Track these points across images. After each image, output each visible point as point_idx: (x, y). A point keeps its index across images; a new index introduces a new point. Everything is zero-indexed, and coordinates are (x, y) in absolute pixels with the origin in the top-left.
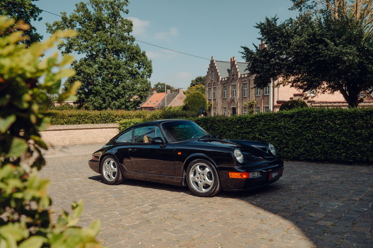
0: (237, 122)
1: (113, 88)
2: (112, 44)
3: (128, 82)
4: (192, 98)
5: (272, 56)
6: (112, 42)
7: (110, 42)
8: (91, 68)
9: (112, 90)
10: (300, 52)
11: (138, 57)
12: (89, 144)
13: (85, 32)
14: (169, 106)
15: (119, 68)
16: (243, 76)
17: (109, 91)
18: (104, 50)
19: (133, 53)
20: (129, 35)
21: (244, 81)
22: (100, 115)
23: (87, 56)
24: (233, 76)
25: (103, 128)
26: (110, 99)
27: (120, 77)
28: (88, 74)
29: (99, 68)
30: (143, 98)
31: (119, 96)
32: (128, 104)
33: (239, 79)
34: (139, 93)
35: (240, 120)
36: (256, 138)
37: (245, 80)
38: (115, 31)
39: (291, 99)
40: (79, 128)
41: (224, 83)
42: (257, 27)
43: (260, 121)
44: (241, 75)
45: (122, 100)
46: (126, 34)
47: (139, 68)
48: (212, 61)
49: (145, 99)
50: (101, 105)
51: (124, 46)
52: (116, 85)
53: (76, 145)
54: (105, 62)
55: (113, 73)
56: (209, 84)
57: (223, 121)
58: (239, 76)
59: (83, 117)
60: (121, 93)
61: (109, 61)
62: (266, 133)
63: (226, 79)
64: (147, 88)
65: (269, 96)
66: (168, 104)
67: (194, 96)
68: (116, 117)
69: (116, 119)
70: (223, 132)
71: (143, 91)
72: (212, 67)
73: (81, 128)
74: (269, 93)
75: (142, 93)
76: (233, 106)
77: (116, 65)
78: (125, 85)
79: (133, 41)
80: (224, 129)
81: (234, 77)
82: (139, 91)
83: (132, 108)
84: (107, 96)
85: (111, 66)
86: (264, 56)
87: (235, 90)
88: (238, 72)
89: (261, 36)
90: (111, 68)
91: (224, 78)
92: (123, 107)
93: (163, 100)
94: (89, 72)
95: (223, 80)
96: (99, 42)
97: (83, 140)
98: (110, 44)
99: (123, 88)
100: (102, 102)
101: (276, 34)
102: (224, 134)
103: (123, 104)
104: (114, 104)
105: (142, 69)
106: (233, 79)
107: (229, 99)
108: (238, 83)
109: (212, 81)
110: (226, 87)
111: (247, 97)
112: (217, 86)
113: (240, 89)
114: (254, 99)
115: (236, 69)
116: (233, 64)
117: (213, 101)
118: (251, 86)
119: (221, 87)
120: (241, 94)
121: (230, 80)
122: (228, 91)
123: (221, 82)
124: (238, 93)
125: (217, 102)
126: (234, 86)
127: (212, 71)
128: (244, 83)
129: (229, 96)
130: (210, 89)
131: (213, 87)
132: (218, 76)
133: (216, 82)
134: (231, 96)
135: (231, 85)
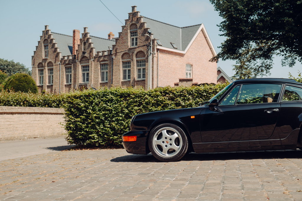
4: (17, 82)
16: (100, 54)
21: (102, 61)
24: (84, 53)
33: (95, 58)
37: (106, 59)
39: (175, 85)
41: (67, 63)
44: (98, 52)
48: (46, 32)
56: (40, 63)
58: (94, 53)
63: (71, 58)
65: (144, 80)
72: (46, 40)
81: (86, 55)
87: (86, 72)
88: (92, 49)
91: (68, 57)
95: (66, 58)
106: (84, 57)
107: (76, 86)
108: (93, 64)
109: (45, 60)
110: (70, 68)
111: (107, 83)
112: (54, 67)
113: (96, 71)
114: (121, 84)
115: (90, 44)
116: (84, 38)
117: (46, 87)
118: (114, 67)
119: (62, 69)
120: (97, 78)
121: (78, 59)
122: (75, 75)
123: (61, 61)
124: (93, 77)
125: (55, 89)
126: (86, 68)
127: (45, 46)
128: (102, 63)
129: (77, 80)
130: (41, 71)
131: (47, 68)
132: (56, 53)
133: (53, 62)
134: (80, 81)
135: (80, 67)
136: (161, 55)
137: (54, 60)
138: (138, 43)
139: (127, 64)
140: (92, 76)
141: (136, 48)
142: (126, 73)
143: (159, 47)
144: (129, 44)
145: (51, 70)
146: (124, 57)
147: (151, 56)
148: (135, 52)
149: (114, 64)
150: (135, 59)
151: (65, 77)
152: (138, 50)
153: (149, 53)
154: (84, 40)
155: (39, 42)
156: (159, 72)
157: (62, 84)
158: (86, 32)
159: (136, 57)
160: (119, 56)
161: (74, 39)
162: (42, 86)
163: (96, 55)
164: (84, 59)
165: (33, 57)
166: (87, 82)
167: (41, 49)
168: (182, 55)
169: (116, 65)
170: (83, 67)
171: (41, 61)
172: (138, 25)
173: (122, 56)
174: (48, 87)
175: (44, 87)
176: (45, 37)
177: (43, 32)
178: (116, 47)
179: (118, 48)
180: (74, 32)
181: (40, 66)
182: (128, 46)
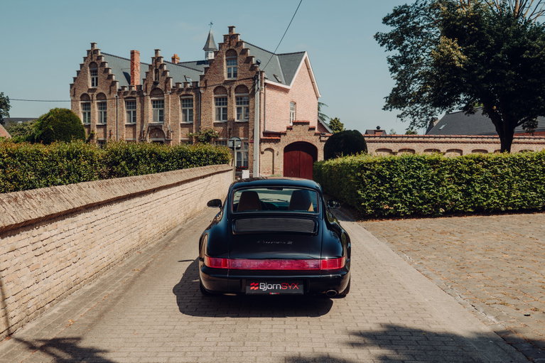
16: (181, 86)
21: (183, 95)
24: (156, 83)
33: (173, 91)
37: (190, 93)
39: (287, 128)
41: (128, 95)
44: (178, 84)
48: (93, 52)
56: (84, 94)
58: (172, 84)
63: (134, 89)
65: (247, 122)
72: (94, 63)
76: (155, 139)
81: (159, 86)
87: (158, 109)
88: (168, 79)
91: (130, 87)
95: (126, 89)
106: (156, 89)
107: (145, 127)
108: (170, 98)
109: (93, 90)
110: (134, 102)
111: (191, 124)
112: (108, 101)
113: (174, 108)
114: (212, 126)
115: (165, 72)
116: (156, 63)
117: (96, 128)
118: (203, 105)
120: (177, 117)
121: (146, 92)
122: (142, 112)
123: (119, 93)
124: (170, 116)
125: (110, 131)
126: (159, 104)
127: (91, 72)
128: (183, 97)
129: (145, 120)
130: (87, 106)
131: (95, 101)
132: (111, 82)
133: (106, 93)
134: (150, 120)
135: (150, 102)
136: (268, 92)
137: (109, 90)
138: (238, 75)
139: (221, 101)
140: (169, 113)
141: (235, 81)
142: (220, 112)
143: (267, 81)
144: (225, 75)
145: (103, 106)
146: (218, 91)
147: (259, 92)
148: (234, 86)
149: (203, 101)
150: (234, 95)
151: (125, 114)
152: (238, 83)
153: (256, 88)
154: (156, 66)
155: (82, 65)
156: (266, 112)
157: (121, 124)
158: (159, 55)
159: (236, 93)
160: (211, 90)
161: (133, 64)
162: (90, 125)
163: (173, 87)
164: (155, 93)
165: (72, 85)
166: (161, 122)
167: (86, 74)
168: (286, 91)
169: (205, 102)
170: (154, 102)
171: (86, 92)
172: (238, 51)
173: (215, 91)
174: (99, 127)
175: (91, 127)
176: (92, 58)
177: (88, 51)
178: (206, 78)
179: (209, 79)
180: (133, 53)
181: (85, 97)
182: (224, 78)
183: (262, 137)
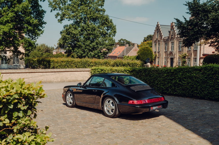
0: (165, 72)
1: (90, 43)
2: (90, 14)
3: (100, 39)
5: (196, 25)
6: (90, 12)
7: (89, 12)
8: (76, 30)
9: (89, 45)
10: (215, 23)
11: (107, 23)
12: (72, 81)
13: (73, 6)
14: (127, 55)
15: (95, 30)
17: (87, 45)
18: (85, 18)
19: (103, 20)
20: (102, 7)
21: (179, 40)
22: (81, 61)
23: (74, 22)
24: (172, 36)
25: (81, 71)
26: (88, 51)
27: (95, 36)
28: (74, 34)
29: (82, 30)
30: (110, 50)
31: (94, 49)
32: (100, 54)
33: (176, 38)
34: (107, 47)
35: (167, 71)
36: (177, 83)
37: (181, 39)
38: (92, 6)
39: (213, 53)
40: (67, 71)
41: (165, 40)
42: (186, 5)
43: (180, 72)
45: (96, 52)
46: (100, 8)
47: (108, 30)
48: (158, 26)
49: (111, 51)
50: (82, 54)
51: (99, 15)
52: (92, 42)
53: (64, 81)
54: (85, 26)
55: (90, 33)
56: (155, 41)
57: (156, 71)
59: (70, 63)
60: (95, 46)
61: (88, 25)
62: (184, 80)
63: (167, 38)
64: (112, 43)
65: (197, 50)
66: (126, 54)
67: (144, 49)
68: (91, 63)
69: (91, 64)
70: (155, 78)
71: (110, 45)
72: (158, 29)
73: (68, 71)
74: (197, 48)
75: (109, 47)
76: (171, 57)
77: (92, 28)
78: (98, 41)
79: (104, 12)
80: (157, 76)
81: (173, 37)
82: (107, 45)
83: (102, 57)
84: (86, 48)
85: (89, 28)
86: (190, 25)
87: (173, 45)
88: (175, 33)
89: (188, 11)
90: (89, 30)
91: (166, 37)
92: (96, 56)
93: (123, 51)
94: (75, 33)
95: (165, 38)
96: (81, 13)
97: (69, 79)
98: (88, 14)
99: (97, 44)
100: (82, 53)
101: (199, 10)
102: (157, 79)
103: (96, 54)
104: (91, 54)
105: (109, 31)
106: (172, 38)
107: (169, 52)
108: (176, 41)
109: (157, 39)
110: (167, 43)
111: (181, 51)
112: (160, 43)
113: (176, 45)
114: (186, 52)
115: (175, 31)
116: (172, 28)
119: (163, 44)
120: (177, 48)
121: (169, 39)
122: (168, 46)
123: (163, 40)
124: (175, 48)
125: (160, 54)
126: (173, 43)
127: (157, 32)
128: (179, 41)
130: (156, 45)
131: (157, 43)
132: (161, 36)
133: (160, 40)
134: (170, 50)
135: (170, 42)
145: (159, 45)
151: (164, 47)
155: (155, 30)
157: (163, 51)
158: (173, 25)
163: (177, 36)
164: (172, 39)
166: (173, 50)
167: (156, 34)
171: (155, 40)
174: (158, 52)
175: (156, 52)
181: (155, 42)
183: (202, 56)
